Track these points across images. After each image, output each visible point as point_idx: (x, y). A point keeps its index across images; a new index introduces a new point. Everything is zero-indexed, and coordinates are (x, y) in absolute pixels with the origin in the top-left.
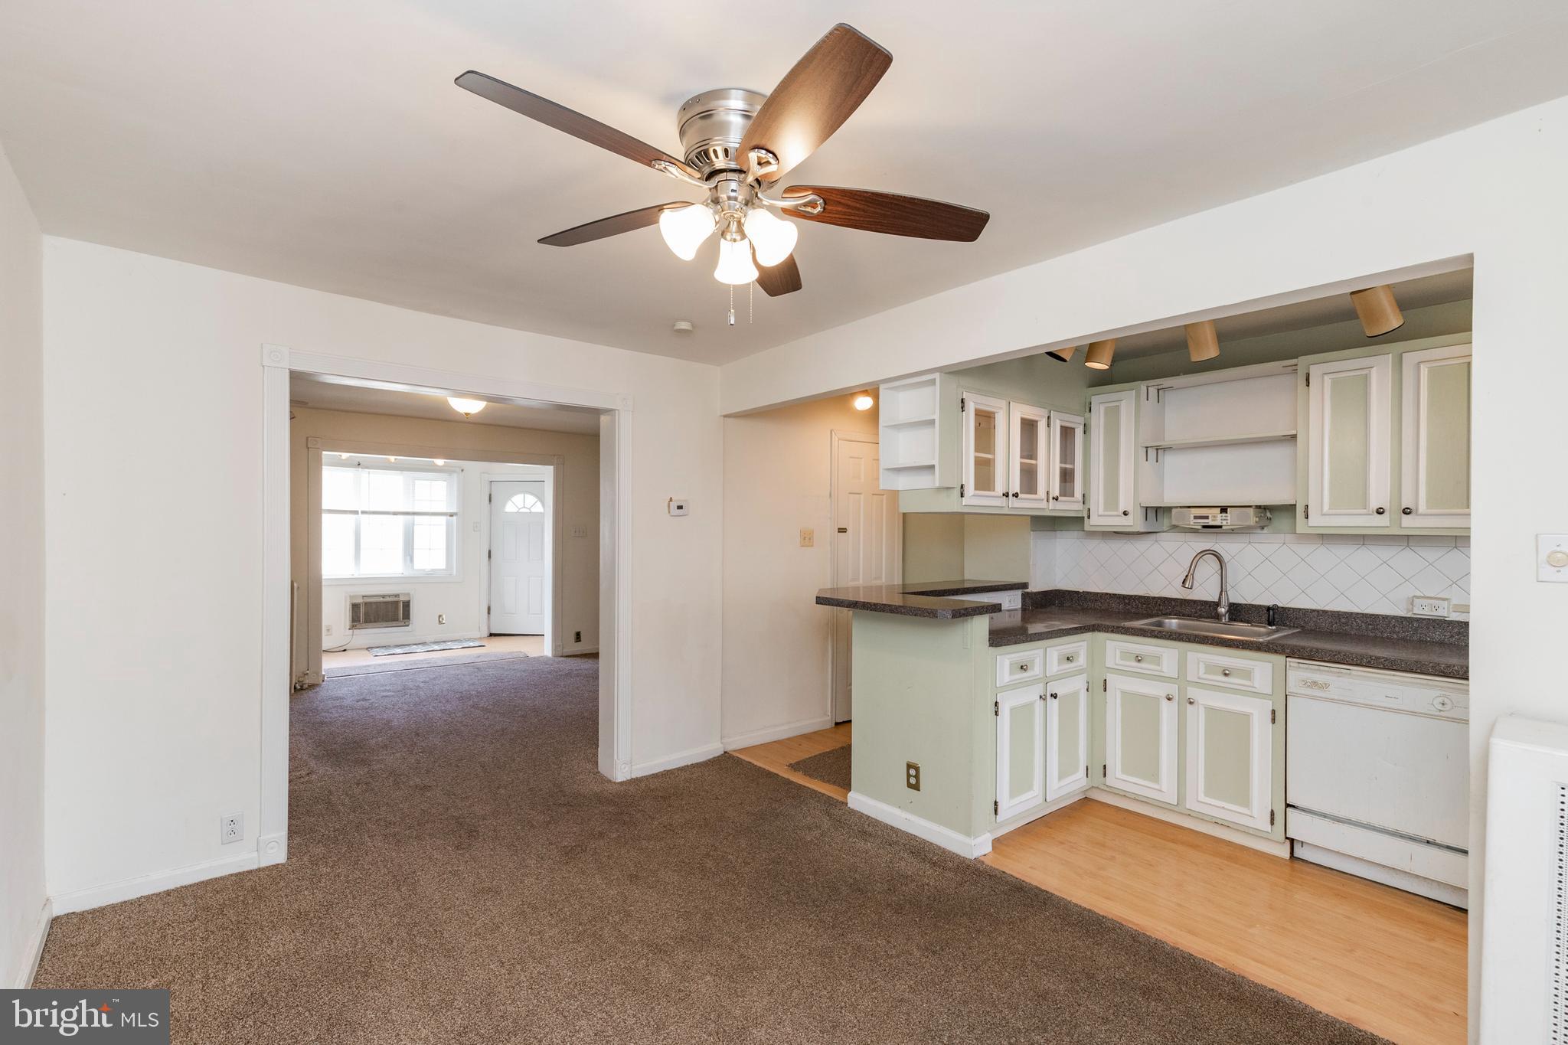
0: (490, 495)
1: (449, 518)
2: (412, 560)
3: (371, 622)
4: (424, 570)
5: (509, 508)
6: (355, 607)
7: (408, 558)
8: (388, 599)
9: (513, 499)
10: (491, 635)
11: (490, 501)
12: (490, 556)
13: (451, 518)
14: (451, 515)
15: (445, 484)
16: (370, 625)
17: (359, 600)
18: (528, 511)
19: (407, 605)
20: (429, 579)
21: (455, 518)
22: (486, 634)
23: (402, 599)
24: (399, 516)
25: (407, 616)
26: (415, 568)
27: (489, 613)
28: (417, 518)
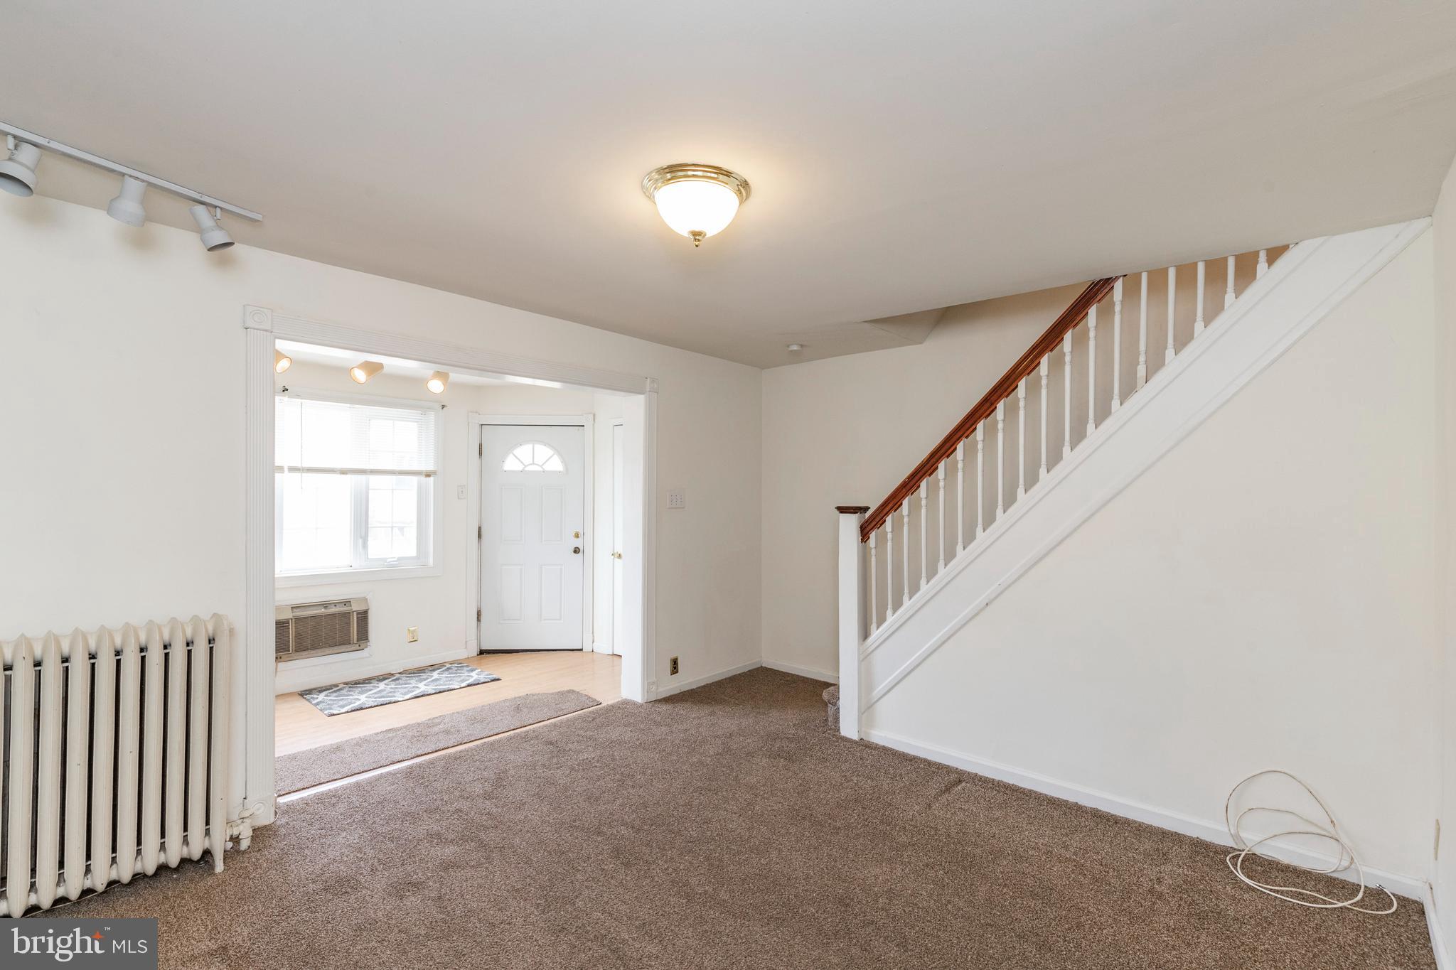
0: (481, 445)
1: (423, 479)
2: (365, 546)
3: (306, 649)
4: (384, 560)
5: (511, 464)
6: (281, 626)
7: (360, 541)
8: (333, 610)
9: (515, 452)
10: (482, 652)
11: (480, 454)
12: (480, 536)
13: (428, 478)
14: (428, 475)
15: (414, 426)
16: (304, 653)
17: (288, 615)
18: (540, 469)
19: (363, 616)
20: (393, 575)
21: (432, 479)
22: (475, 652)
23: (356, 607)
24: (349, 477)
25: (363, 636)
26: (369, 557)
27: (479, 619)
28: (372, 478)
